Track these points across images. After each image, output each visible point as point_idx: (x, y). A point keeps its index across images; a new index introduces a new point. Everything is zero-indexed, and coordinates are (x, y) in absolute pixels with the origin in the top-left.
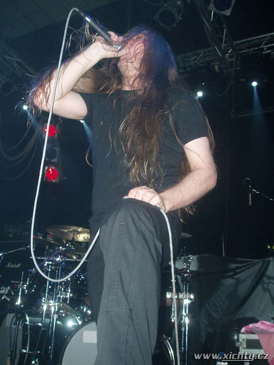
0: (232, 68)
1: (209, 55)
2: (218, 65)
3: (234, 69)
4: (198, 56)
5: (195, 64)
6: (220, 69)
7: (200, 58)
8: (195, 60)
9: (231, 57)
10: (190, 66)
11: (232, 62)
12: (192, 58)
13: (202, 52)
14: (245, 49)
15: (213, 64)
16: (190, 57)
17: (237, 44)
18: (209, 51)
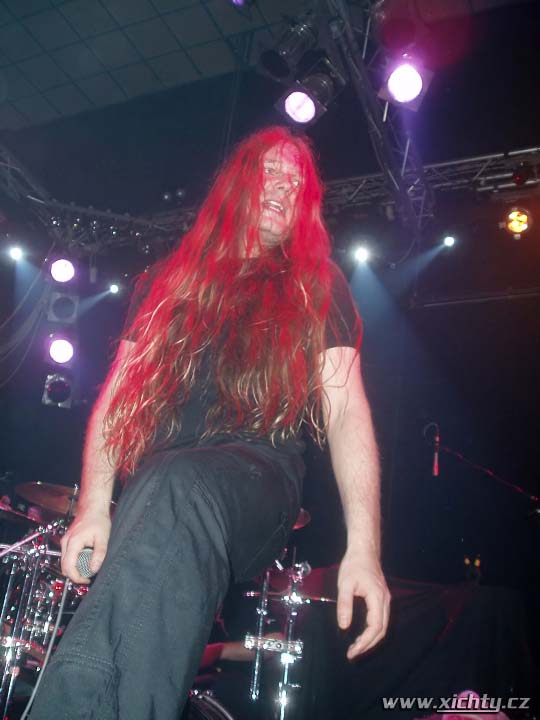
0: (418, 214)
1: (377, 187)
2: (393, 206)
3: (420, 216)
4: (357, 186)
5: (350, 202)
6: (395, 213)
7: (360, 191)
8: (350, 194)
9: (417, 193)
10: (340, 206)
11: (419, 202)
12: (344, 191)
13: (363, 181)
14: (445, 181)
15: (384, 204)
16: (341, 188)
17: (430, 171)
18: (377, 180)
